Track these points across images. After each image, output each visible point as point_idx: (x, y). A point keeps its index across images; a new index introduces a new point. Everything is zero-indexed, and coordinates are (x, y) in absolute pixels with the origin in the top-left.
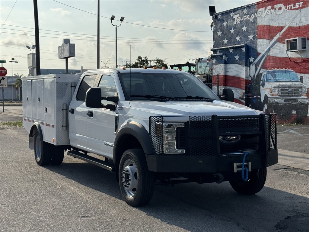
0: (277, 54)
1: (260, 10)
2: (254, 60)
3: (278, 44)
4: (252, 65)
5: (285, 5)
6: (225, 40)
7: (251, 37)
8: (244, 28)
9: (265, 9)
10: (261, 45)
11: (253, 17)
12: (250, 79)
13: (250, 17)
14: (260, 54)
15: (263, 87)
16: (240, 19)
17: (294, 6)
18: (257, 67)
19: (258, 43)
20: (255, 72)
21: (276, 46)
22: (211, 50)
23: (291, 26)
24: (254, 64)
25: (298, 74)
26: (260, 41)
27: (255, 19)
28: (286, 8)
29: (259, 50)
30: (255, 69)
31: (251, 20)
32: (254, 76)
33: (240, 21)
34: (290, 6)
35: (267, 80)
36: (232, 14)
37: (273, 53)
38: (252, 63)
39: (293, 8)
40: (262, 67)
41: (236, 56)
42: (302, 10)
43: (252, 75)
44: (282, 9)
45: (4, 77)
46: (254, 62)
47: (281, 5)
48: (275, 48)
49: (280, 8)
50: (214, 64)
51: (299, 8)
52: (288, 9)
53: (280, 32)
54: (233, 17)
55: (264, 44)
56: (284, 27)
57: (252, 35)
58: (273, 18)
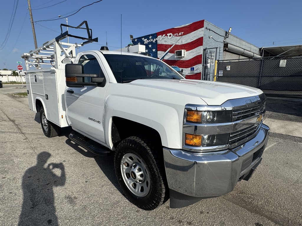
0: (169, 58)
1: (159, 36)
3: (169, 53)
5: (173, 34)
7: (154, 50)
8: (150, 46)
9: (162, 36)
11: (155, 40)
12: (153, 71)
13: (153, 40)
15: (161, 75)
16: (148, 41)
17: (179, 34)
19: (158, 53)
20: (156, 67)
23: (176, 44)
25: (180, 68)
26: (159, 52)
27: (156, 41)
28: (174, 35)
29: (158, 57)
31: (154, 41)
32: (156, 69)
33: (148, 42)
34: (176, 34)
35: (163, 71)
36: (143, 39)
37: (166, 58)
39: (178, 35)
42: (183, 36)
43: (155, 69)
44: (172, 36)
45: (21, 70)
47: (171, 34)
48: (168, 56)
49: (170, 36)
51: (181, 35)
52: (175, 36)
53: (170, 47)
54: (143, 40)
55: (161, 53)
56: (173, 45)
57: (155, 49)
58: (166, 40)
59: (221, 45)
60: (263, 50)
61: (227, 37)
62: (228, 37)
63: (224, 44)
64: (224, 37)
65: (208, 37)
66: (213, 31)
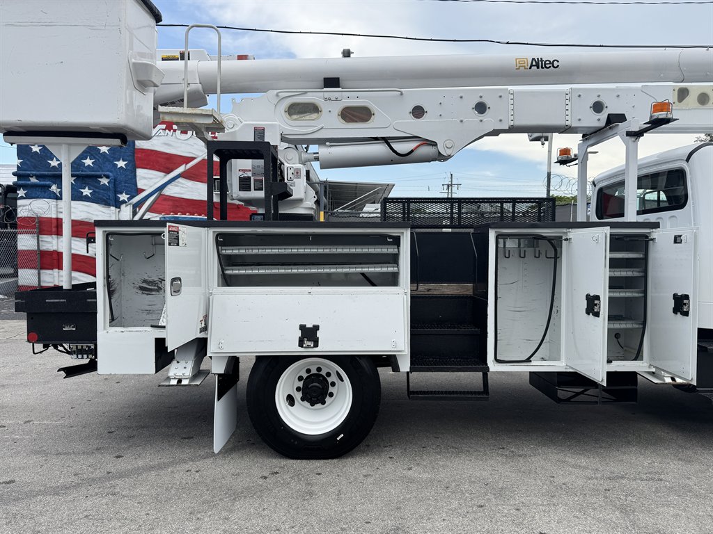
0: (182, 194)
2: (129, 199)
3: (180, 180)
4: (124, 205)
6: (52, 160)
7: (121, 164)
8: (104, 149)
10: (145, 178)
14: (142, 191)
18: (138, 209)
19: (137, 174)
21: (179, 182)
22: (14, 174)
24: (130, 204)
26: (141, 173)
29: (140, 185)
30: (133, 212)
37: (171, 191)
38: (124, 202)
40: (150, 209)
41: (84, 188)
46: (130, 202)
48: (177, 185)
50: (22, 198)
53: (187, 163)
55: (151, 176)
56: (195, 158)
57: (123, 161)
58: (171, 143)
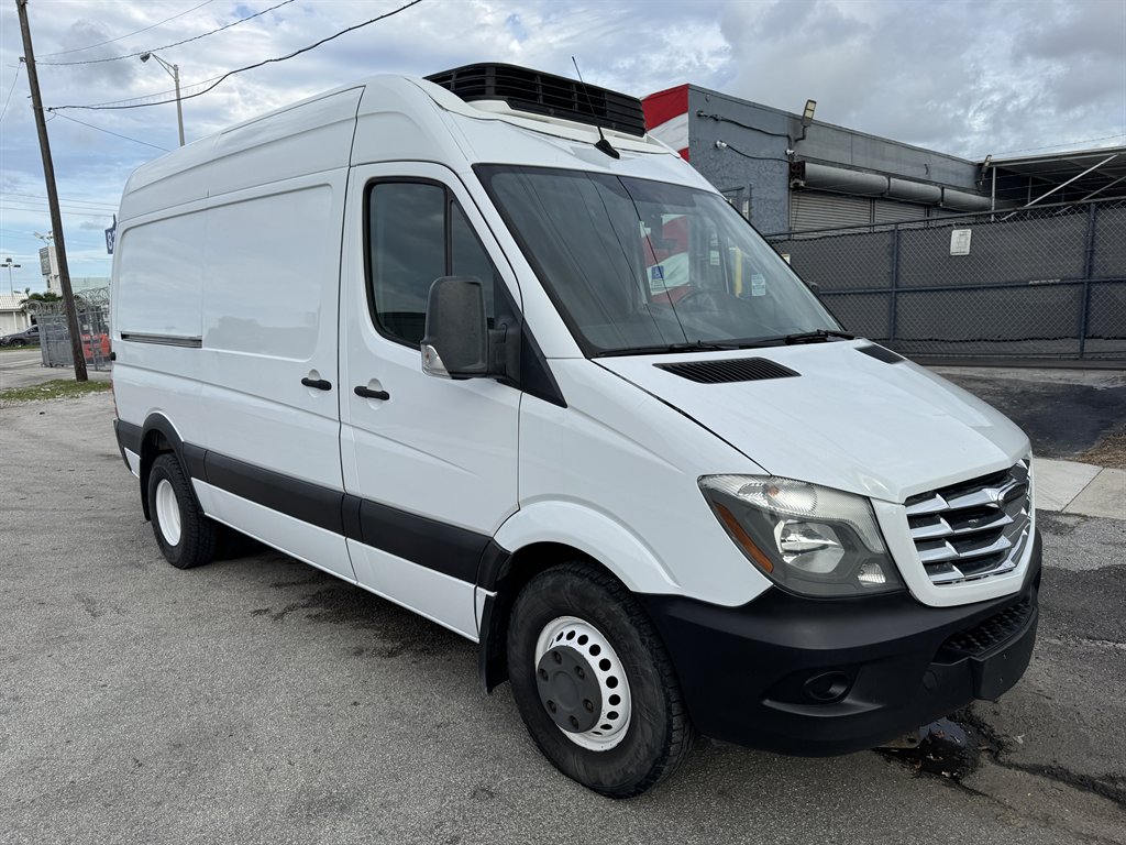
59: (778, 169)
60: (990, 170)
61: (801, 136)
62: (803, 139)
63: (790, 165)
64: (788, 136)
65: (712, 145)
66: (732, 122)
